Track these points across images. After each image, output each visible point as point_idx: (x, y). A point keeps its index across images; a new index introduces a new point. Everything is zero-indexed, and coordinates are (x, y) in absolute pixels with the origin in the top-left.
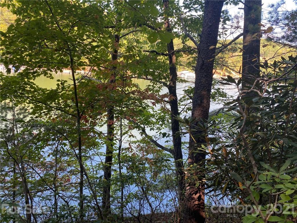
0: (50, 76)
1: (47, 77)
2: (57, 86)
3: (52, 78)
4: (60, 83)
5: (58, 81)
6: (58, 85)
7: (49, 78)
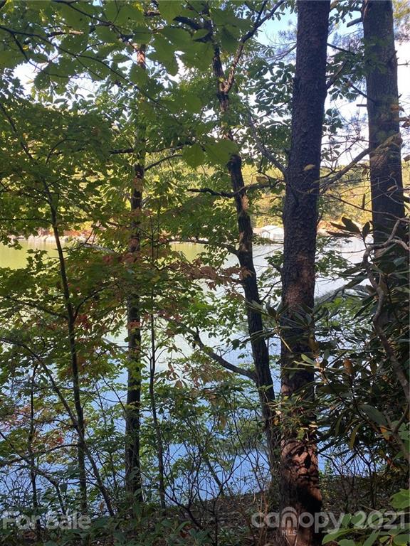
0: (15, 245)
1: (10, 246)
2: (27, 263)
3: (20, 248)
4: (33, 255)
5: (30, 251)
6: (30, 259)
7: (13, 248)
